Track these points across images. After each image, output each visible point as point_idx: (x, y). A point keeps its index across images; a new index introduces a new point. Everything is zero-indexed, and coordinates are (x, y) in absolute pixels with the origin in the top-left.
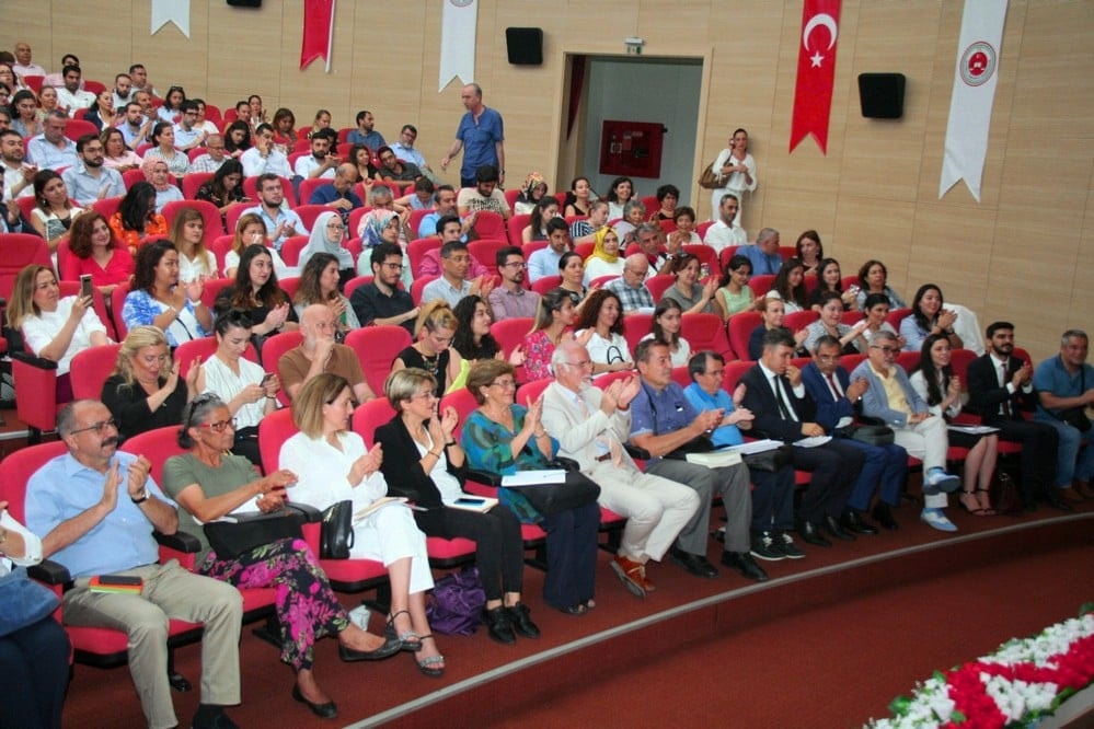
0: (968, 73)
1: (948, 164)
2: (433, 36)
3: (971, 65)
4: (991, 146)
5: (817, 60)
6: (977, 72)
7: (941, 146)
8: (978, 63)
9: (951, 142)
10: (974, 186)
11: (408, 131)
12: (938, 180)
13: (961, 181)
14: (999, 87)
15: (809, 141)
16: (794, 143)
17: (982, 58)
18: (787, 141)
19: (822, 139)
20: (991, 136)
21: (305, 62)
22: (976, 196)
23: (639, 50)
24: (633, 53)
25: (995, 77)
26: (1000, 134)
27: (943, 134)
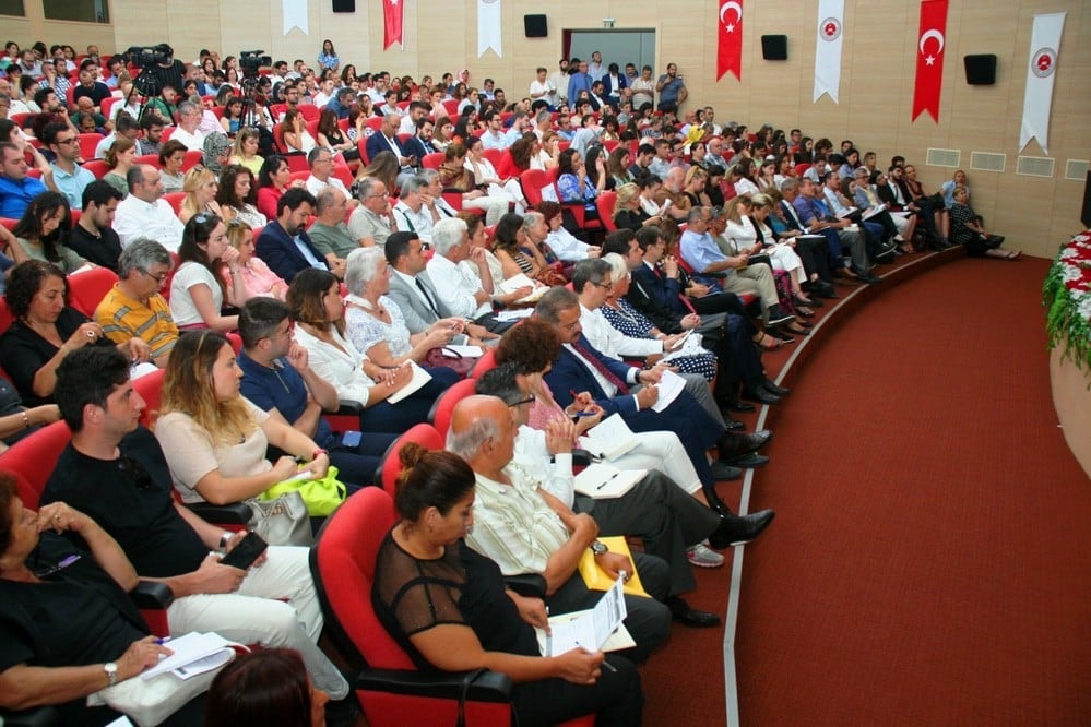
0: (825, 34)
1: (817, 84)
2: (472, 23)
3: (827, 30)
4: (842, 74)
5: (730, 28)
6: (830, 34)
7: (813, 75)
8: (830, 29)
9: (818, 71)
10: (834, 95)
11: (489, 84)
12: (812, 93)
13: (826, 93)
14: (844, 42)
15: (729, 74)
16: (719, 78)
17: (833, 27)
18: (715, 76)
19: (737, 73)
20: (842, 68)
21: (387, 43)
22: (837, 102)
23: (612, 25)
24: (608, 27)
25: (841, 37)
26: (847, 67)
27: (813, 67)
